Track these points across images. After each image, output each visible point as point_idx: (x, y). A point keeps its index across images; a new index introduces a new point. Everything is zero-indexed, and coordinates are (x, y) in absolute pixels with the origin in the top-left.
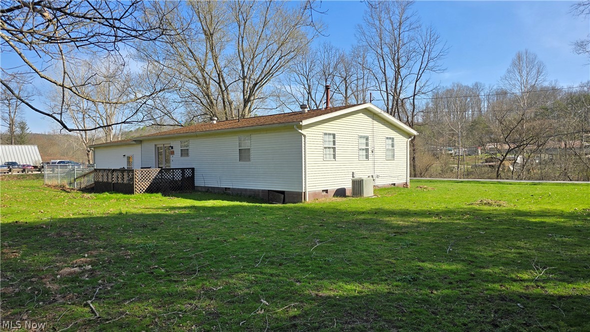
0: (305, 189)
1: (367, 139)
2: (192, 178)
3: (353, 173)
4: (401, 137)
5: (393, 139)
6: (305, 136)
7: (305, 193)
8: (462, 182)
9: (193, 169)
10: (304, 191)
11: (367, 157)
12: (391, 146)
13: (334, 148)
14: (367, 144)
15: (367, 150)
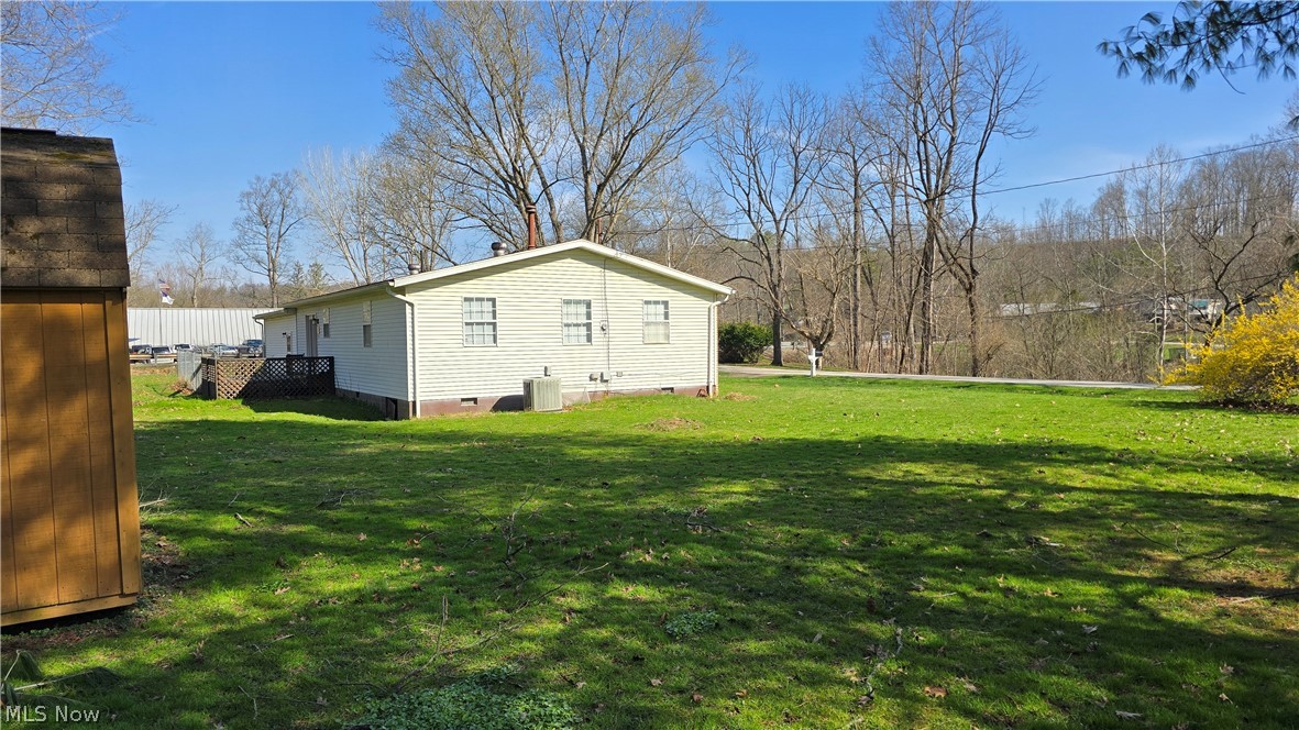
0: (415, 397)
1: (589, 305)
2: (331, 374)
3: (546, 368)
4: (692, 298)
5: (666, 304)
6: (412, 305)
7: (414, 403)
8: (894, 383)
9: (331, 359)
10: (411, 399)
11: (589, 339)
12: (663, 317)
13: (494, 324)
14: (589, 316)
15: (588, 326)
